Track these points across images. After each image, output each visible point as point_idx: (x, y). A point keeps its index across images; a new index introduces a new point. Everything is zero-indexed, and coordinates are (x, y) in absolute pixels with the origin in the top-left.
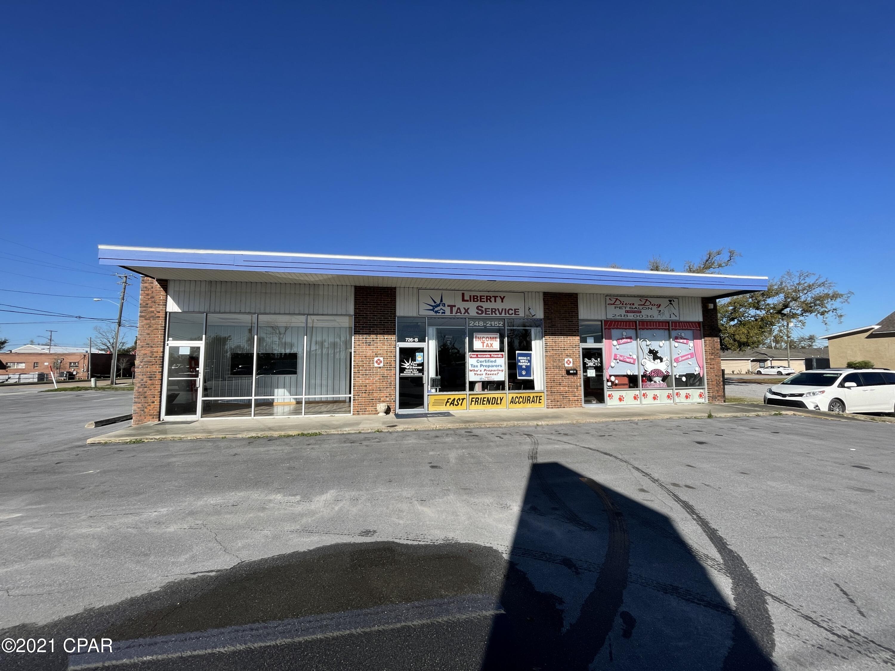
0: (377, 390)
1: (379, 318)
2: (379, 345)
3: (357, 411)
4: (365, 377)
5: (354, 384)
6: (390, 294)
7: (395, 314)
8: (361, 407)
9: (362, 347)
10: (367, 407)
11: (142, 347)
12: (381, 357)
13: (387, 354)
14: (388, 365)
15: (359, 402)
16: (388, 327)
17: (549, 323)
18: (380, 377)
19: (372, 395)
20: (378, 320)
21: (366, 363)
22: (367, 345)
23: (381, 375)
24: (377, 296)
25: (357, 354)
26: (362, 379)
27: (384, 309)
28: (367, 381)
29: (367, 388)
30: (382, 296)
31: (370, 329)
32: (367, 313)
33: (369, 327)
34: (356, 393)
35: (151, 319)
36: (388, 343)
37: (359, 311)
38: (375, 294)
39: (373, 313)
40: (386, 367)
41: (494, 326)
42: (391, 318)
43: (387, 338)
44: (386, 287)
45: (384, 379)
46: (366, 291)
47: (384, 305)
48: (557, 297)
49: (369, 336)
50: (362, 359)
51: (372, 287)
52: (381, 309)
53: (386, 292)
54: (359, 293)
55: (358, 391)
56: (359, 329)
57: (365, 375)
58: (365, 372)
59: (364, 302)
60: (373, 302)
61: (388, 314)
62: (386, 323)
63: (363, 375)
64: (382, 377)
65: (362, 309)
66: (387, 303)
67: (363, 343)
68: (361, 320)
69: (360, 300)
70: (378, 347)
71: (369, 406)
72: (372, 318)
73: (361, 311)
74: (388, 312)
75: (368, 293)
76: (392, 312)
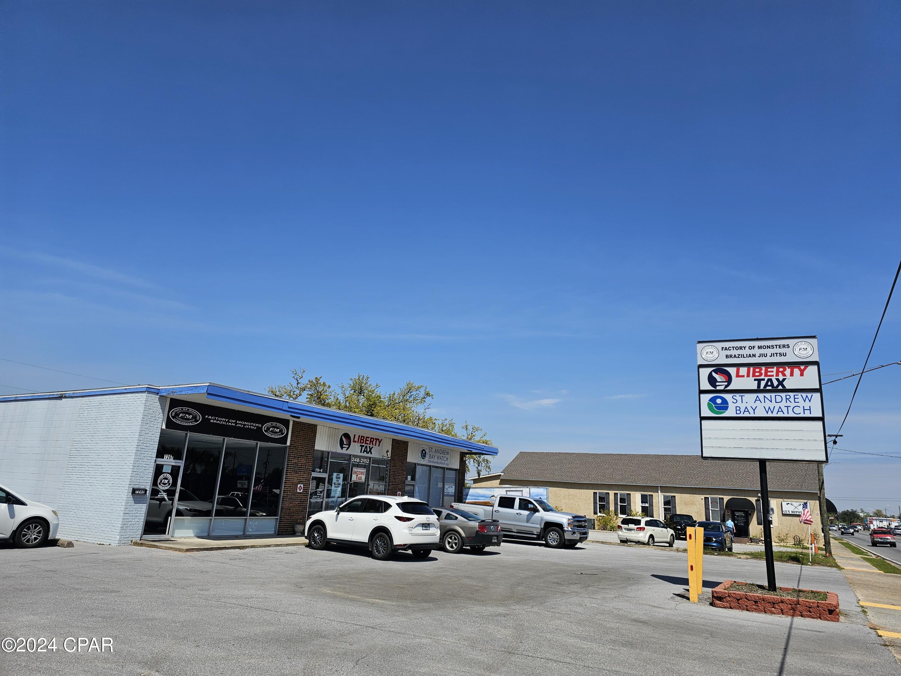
0: (296, 513)
1: (305, 450)
2: (302, 474)
3: (282, 532)
4: (290, 501)
5: (282, 507)
6: (313, 430)
7: (314, 448)
8: (284, 527)
9: (292, 475)
10: (288, 527)
12: (302, 484)
13: (306, 482)
14: (305, 491)
15: (284, 523)
16: (309, 458)
17: (393, 463)
18: (299, 501)
19: (292, 517)
20: (304, 452)
21: (292, 489)
22: (295, 473)
23: (300, 499)
25: (287, 480)
26: (288, 503)
28: (291, 505)
29: (290, 511)
30: (308, 431)
31: (298, 459)
32: (298, 445)
33: (298, 457)
34: (282, 515)
36: (307, 472)
37: (293, 443)
38: (305, 429)
39: (302, 446)
40: (304, 493)
41: (365, 463)
42: (311, 451)
43: (307, 468)
44: (312, 424)
45: (301, 503)
46: (300, 426)
47: (309, 439)
48: (399, 443)
49: (297, 465)
50: (290, 485)
51: (304, 423)
52: (307, 443)
53: (311, 428)
54: (296, 427)
55: (284, 513)
56: (291, 458)
57: (291, 499)
58: (291, 497)
59: (297, 435)
60: (303, 436)
61: (310, 447)
62: (308, 455)
63: (289, 499)
64: (301, 501)
65: (296, 441)
66: (311, 437)
67: (293, 471)
68: (294, 451)
69: (295, 433)
70: (301, 476)
71: (290, 527)
72: (301, 450)
73: (295, 443)
74: (311, 445)
75: (301, 428)
76: (313, 445)
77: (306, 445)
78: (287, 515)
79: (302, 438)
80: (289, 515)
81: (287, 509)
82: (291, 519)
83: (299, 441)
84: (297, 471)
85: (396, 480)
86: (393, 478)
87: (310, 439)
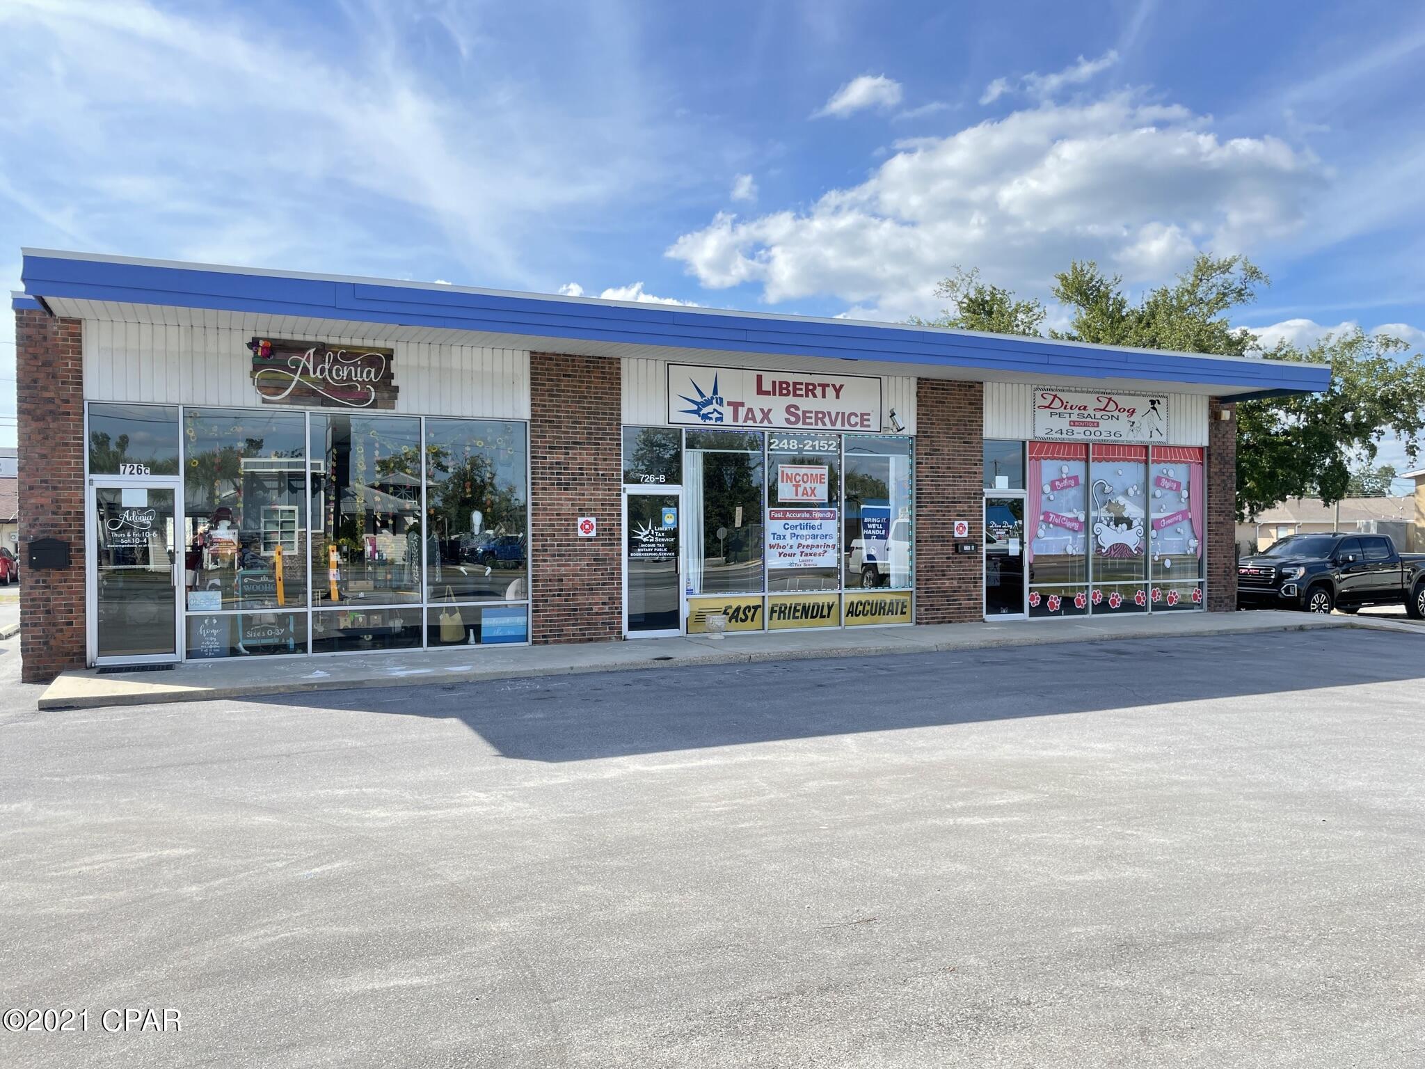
0: (584, 590)
1: (585, 428)
2: (587, 490)
3: (544, 636)
4: (558, 560)
5: (533, 576)
6: (608, 373)
7: (620, 419)
8: (551, 626)
9: (550, 494)
10: (564, 625)
11: (31, 488)
12: (592, 515)
13: (603, 510)
14: (607, 535)
15: (548, 616)
16: (605, 449)
17: (927, 445)
18: (590, 560)
19: (573, 600)
20: (583, 433)
21: (560, 530)
22: (561, 489)
23: (592, 555)
24: (580, 376)
25: (539, 509)
26: (552, 566)
27: (598, 408)
28: (563, 570)
29: (562, 585)
30: (590, 377)
31: (568, 454)
32: (560, 417)
33: (566, 448)
34: (538, 596)
35: (49, 419)
36: (606, 485)
37: (542, 411)
38: (576, 371)
39: (571, 417)
40: (602, 540)
41: (819, 451)
42: (611, 429)
43: (602, 475)
44: (600, 358)
45: (597, 565)
46: (558, 365)
47: (595, 398)
48: (943, 389)
49: (565, 469)
50: (550, 520)
51: (570, 356)
52: (589, 408)
53: (598, 367)
54: (542, 369)
55: (543, 591)
56: (542, 453)
57: (559, 555)
58: (559, 550)
59: (553, 390)
60: (573, 391)
61: (605, 419)
62: (601, 439)
63: (554, 556)
64: (595, 560)
65: (549, 405)
66: (602, 393)
67: (553, 484)
68: (547, 432)
69: (544, 385)
70: (583, 495)
71: (568, 625)
72: (571, 428)
73: (547, 411)
74: (605, 414)
75: (562, 370)
76: (613, 414)
77: (588, 413)
78: (554, 595)
79: (570, 397)
80: (559, 595)
81: (550, 581)
82: (570, 605)
83: (560, 406)
84: (568, 484)
85: (944, 489)
86: (932, 485)
87: (601, 398)
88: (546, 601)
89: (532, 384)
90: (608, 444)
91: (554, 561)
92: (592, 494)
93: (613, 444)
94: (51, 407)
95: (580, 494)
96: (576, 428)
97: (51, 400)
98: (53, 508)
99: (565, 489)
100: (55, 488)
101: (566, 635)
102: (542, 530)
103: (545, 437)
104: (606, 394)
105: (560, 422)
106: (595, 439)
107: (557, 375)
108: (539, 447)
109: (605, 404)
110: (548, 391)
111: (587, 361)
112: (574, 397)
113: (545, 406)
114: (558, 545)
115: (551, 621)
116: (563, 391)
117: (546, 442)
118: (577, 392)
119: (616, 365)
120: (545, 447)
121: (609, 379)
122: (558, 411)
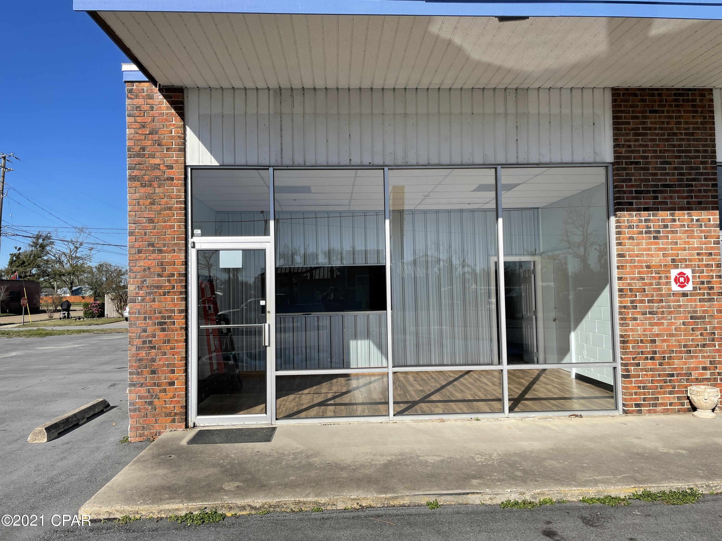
0: (681, 352)
1: (675, 169)
2: (680, 238)
3: (637, 405)
4: (650, 318)
5: (621, 336)
6: (700, 106)
7: (715, 157)
8: (644, 394)
10: (659, 393)
11: (140, 252)
12: (687, 267)
13: (700, 260)
14: (705, 289)
15: (641, 382)
16: (700, 191)
18: (686, 318)
19: (669, 364)
20: (673, 174)
21: (651, 284)
22: (650, 238)
23: (689, 312)
24: (668, 111)
25: (627, 261)
26: (642, 325)
27: (689, 146)
28: (656, 330)
29: (656, 347)
30: (680, 112)
31: (657, 198)
32: (647, 157)
33: (654, 192)
34: (629, 359)
35: (155, 184)
37: (626, 152)
38: (664, 106)
39: (660, 157)
40: (699, 294)
42: (704, 169)
43: (697, 220)
44: (690, 89)
45: (695, 323)
50: (639, 273)
53: (688, 101)
54: (626, 106)
55: (635, 353)
56: (628, 198)
57: (650, 313)
58: (650, 307)
59: (638, 129)
60: (661, 129)
61: (698, 157)
62: (694, 180)
63: (644, 313)
64: (692, 318)
65: (635, 146)
66: (694, 129)
67: (641, 233)
68: (633, 175)
69: (628, 123)
70: (676, 243)
71: (664, 393)
72: (660, 169)
73: (632, 152)
74: (698, 151)
75: (648, 106)
76: (706, 151)
80: (652, 359)
81: (642, 341)
84: (659, 232)
88: (638, 365)
89: (614, 123)
90: (702, 185)
91: (646, 319)
92: (685, 243)
93: (707, 185)
94: (158, 173)
95: (672, 243)
96: (665, 169)
97: (156, 167)
98: (158, 270)
99: (655, 238)
100: (160, 251)
101: (662, 404)
102: (629, 284)
103: (630, 180)
104: (698, 129)
105: (647, 163)
106: (688, 180)
107: (643, 112)
108: (624, 192)
109: (697, 140)
110: (633, 129)
111: (675, 95)
112: (663, 135)
113: (630, 146)
114: (649, 301)
115: (644, 388)
116: (650, 129)
117: (632, 186)
118: (665, 129)
119: (708, 97)
120: (631, 192)
121: (702, 113)
122: (644, 152)
